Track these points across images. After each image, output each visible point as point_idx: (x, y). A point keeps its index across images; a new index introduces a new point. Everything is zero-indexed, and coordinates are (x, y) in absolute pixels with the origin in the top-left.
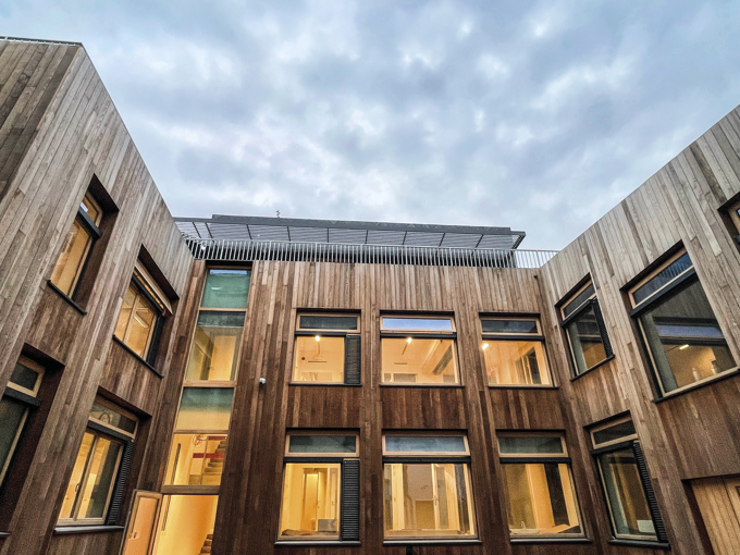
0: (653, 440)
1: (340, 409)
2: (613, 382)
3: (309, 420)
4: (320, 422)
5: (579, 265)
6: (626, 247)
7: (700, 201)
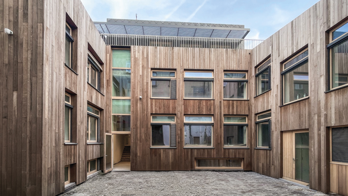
0: (276, 119)
1: (169, 107)
2: (268, 99)
3: (158, 111)
4: (162, 112)
5: (268, 49)
6: (287, 44)
7: (321, 26)
